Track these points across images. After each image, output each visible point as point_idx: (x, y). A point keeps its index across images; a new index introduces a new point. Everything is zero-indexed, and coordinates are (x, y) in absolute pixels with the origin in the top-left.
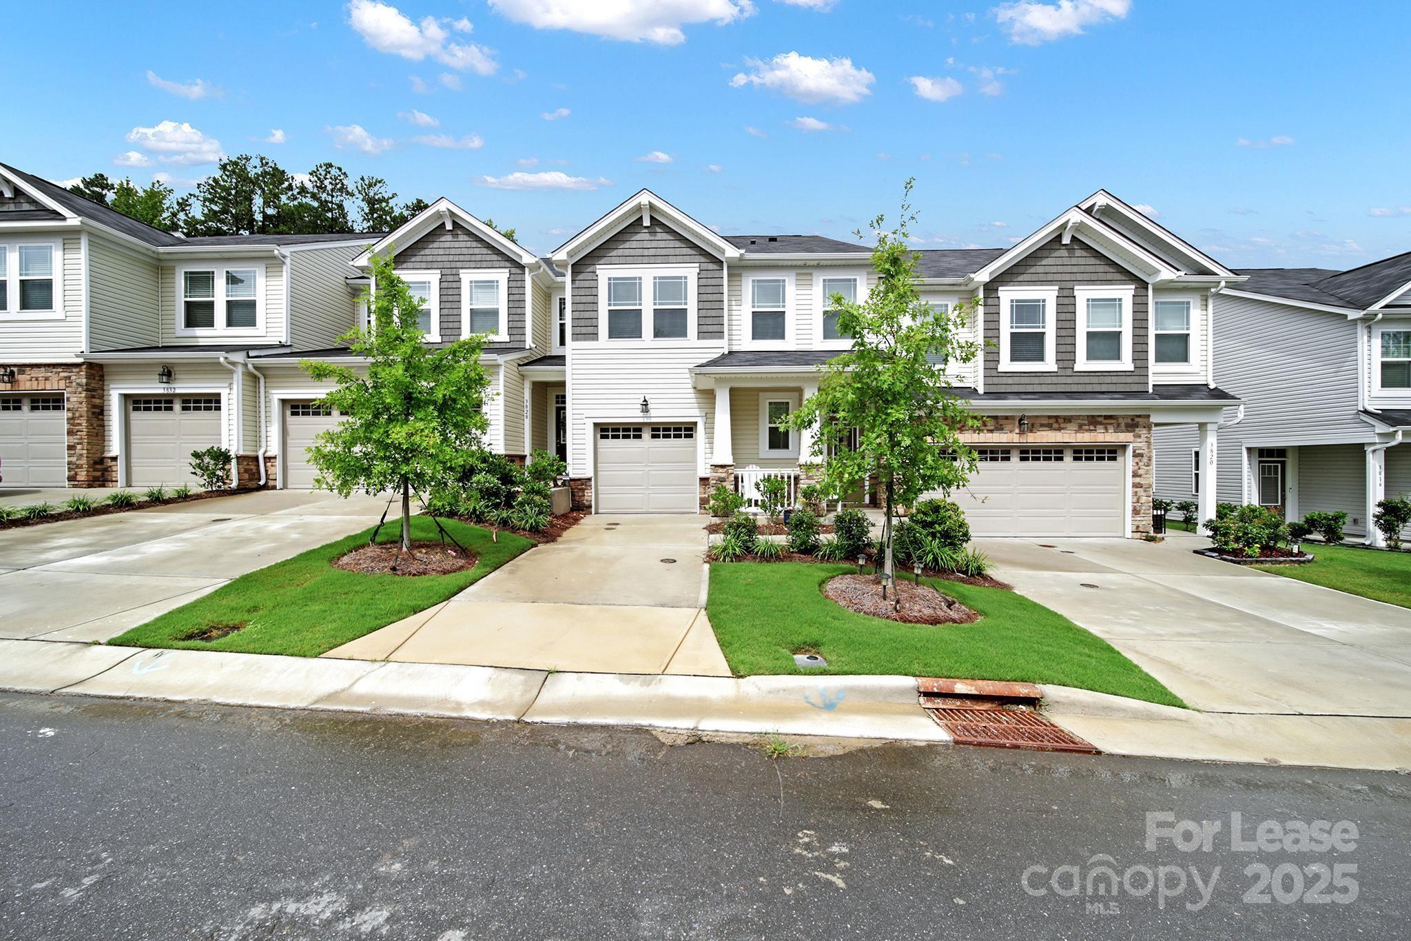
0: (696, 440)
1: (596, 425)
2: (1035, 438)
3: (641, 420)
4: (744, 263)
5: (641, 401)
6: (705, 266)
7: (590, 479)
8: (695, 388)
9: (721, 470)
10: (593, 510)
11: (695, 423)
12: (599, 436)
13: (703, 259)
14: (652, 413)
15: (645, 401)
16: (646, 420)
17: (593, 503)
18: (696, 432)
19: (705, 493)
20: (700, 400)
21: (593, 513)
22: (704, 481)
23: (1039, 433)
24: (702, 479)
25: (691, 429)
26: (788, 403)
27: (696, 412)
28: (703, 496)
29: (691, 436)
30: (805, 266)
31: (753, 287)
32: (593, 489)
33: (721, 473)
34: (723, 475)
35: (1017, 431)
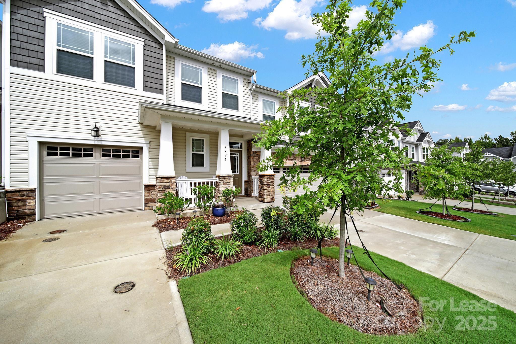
0: (142, 159)
1: (41, 144)
2: (305, 164)
3: (92, 142)
4: (176, 51)
5: (93, 127)
6: (149, 43)
7: (33, 190)
8: (141, 124)
9: (166, 181)
10: (37, 217)
11: (142, 148)
12: (45, 153)
13: (147, 38)
14: (103, 137)
15: (96, 127)
16: (97, 143)
17: (37, 211)
18: (142, 153)
19: (149, 196)
20: (145, 132)
21: (37, 220)
22: (149, 188)
23: (306, 161)
24: (146, 186)
25: (138, 152)
26: (203, 140)
27: (143, 140)
28: (147, 197)
29: (138, 157)
30: (213, 65)
31: (182, 68)
32: (37, 199)
33: (166, 183)
34: (168, 184)
35: (300, 160)
